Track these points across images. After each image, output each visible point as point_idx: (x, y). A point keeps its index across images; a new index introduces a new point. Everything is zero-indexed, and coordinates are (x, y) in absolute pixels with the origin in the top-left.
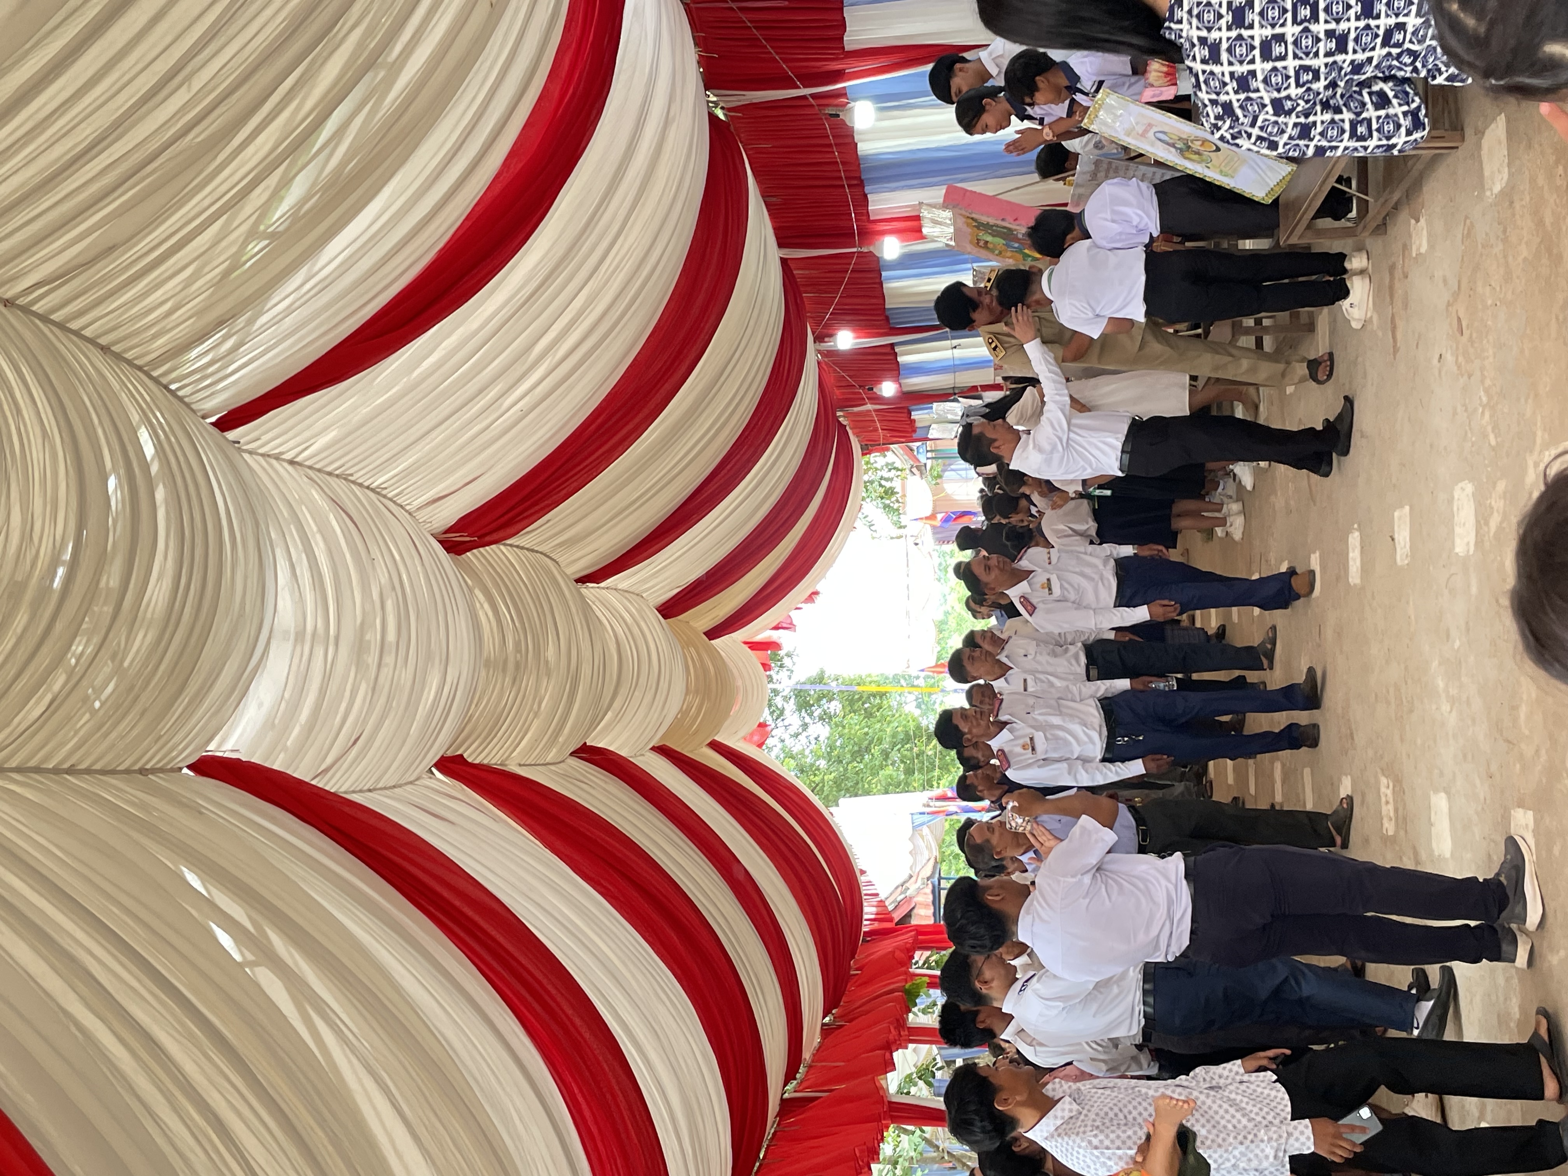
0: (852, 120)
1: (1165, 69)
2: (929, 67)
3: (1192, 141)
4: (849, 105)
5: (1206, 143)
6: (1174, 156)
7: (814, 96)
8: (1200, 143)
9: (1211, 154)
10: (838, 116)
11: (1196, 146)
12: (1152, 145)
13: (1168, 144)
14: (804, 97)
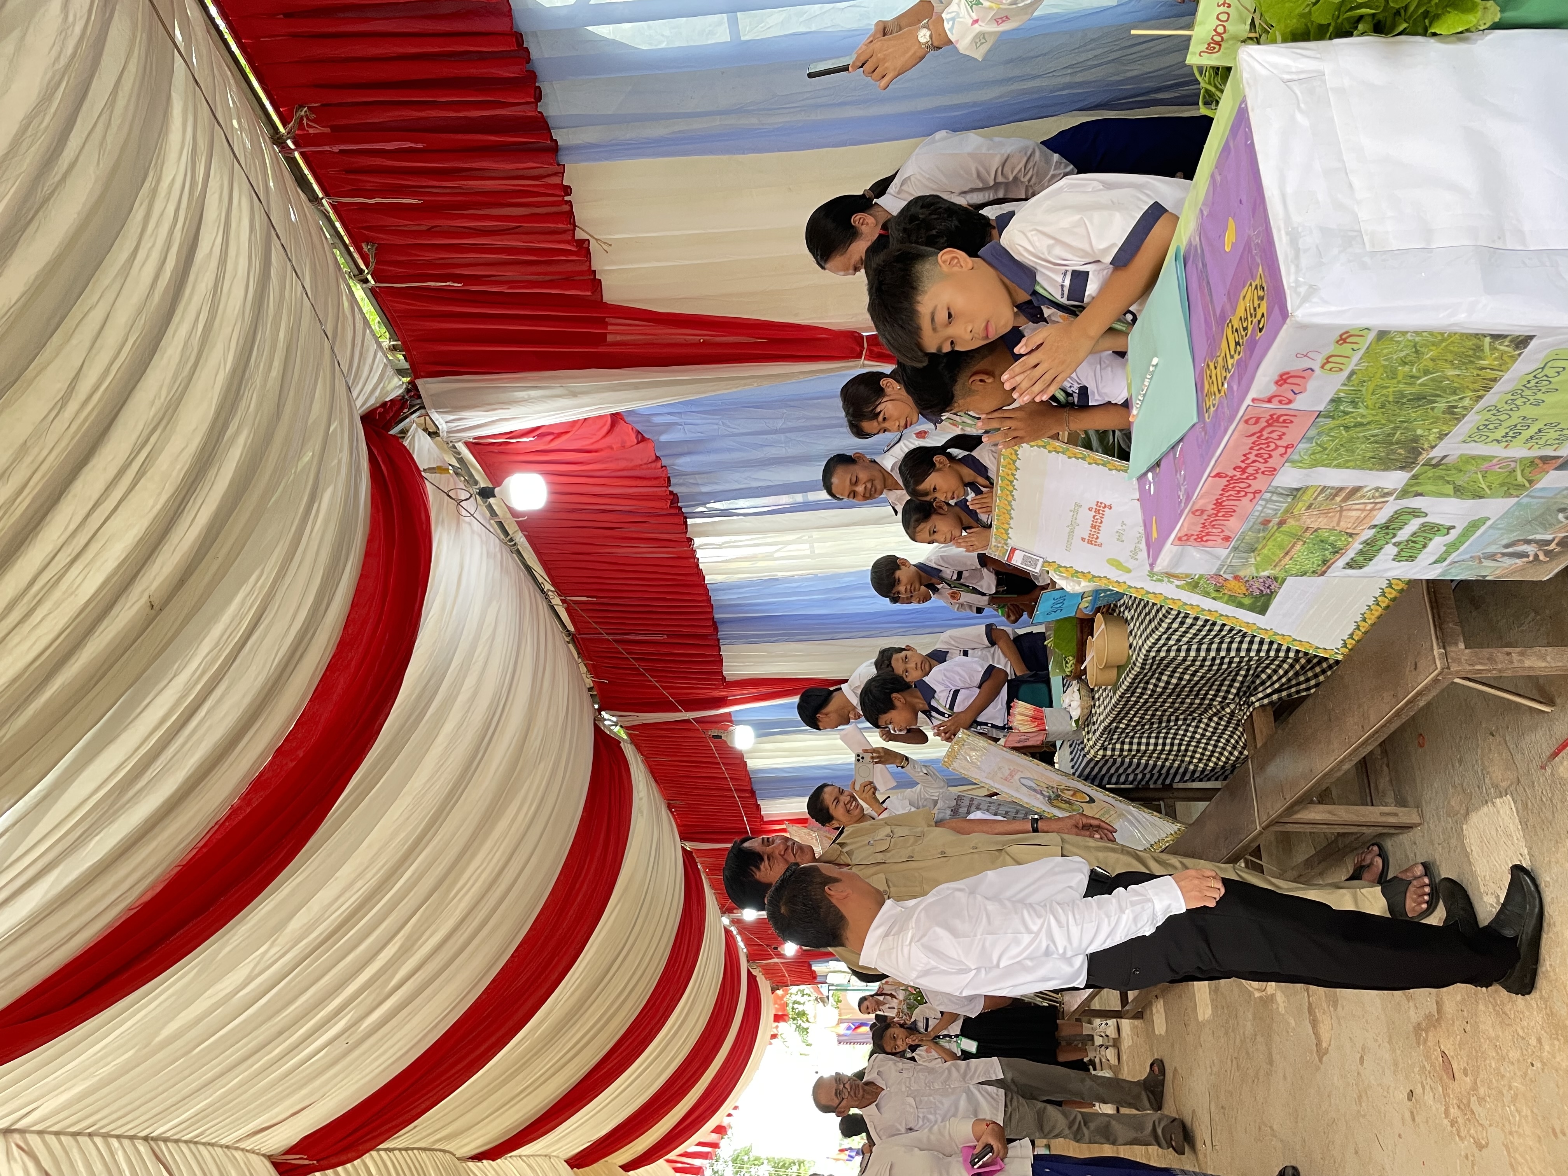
0: (732, 741)
1: (1031, 713)
2: (796, 699)
3: (1062, 791)
4: (732, 728)
5: (1078, 794)
6: (1042, 803)
7: (698, 720)
8: (1072, 793)
9: (1083, 805)
10: (720, 737)
11: (1067, 795)
12: (1017, 790)
13: (1035, 790)
14: (687, 721)
